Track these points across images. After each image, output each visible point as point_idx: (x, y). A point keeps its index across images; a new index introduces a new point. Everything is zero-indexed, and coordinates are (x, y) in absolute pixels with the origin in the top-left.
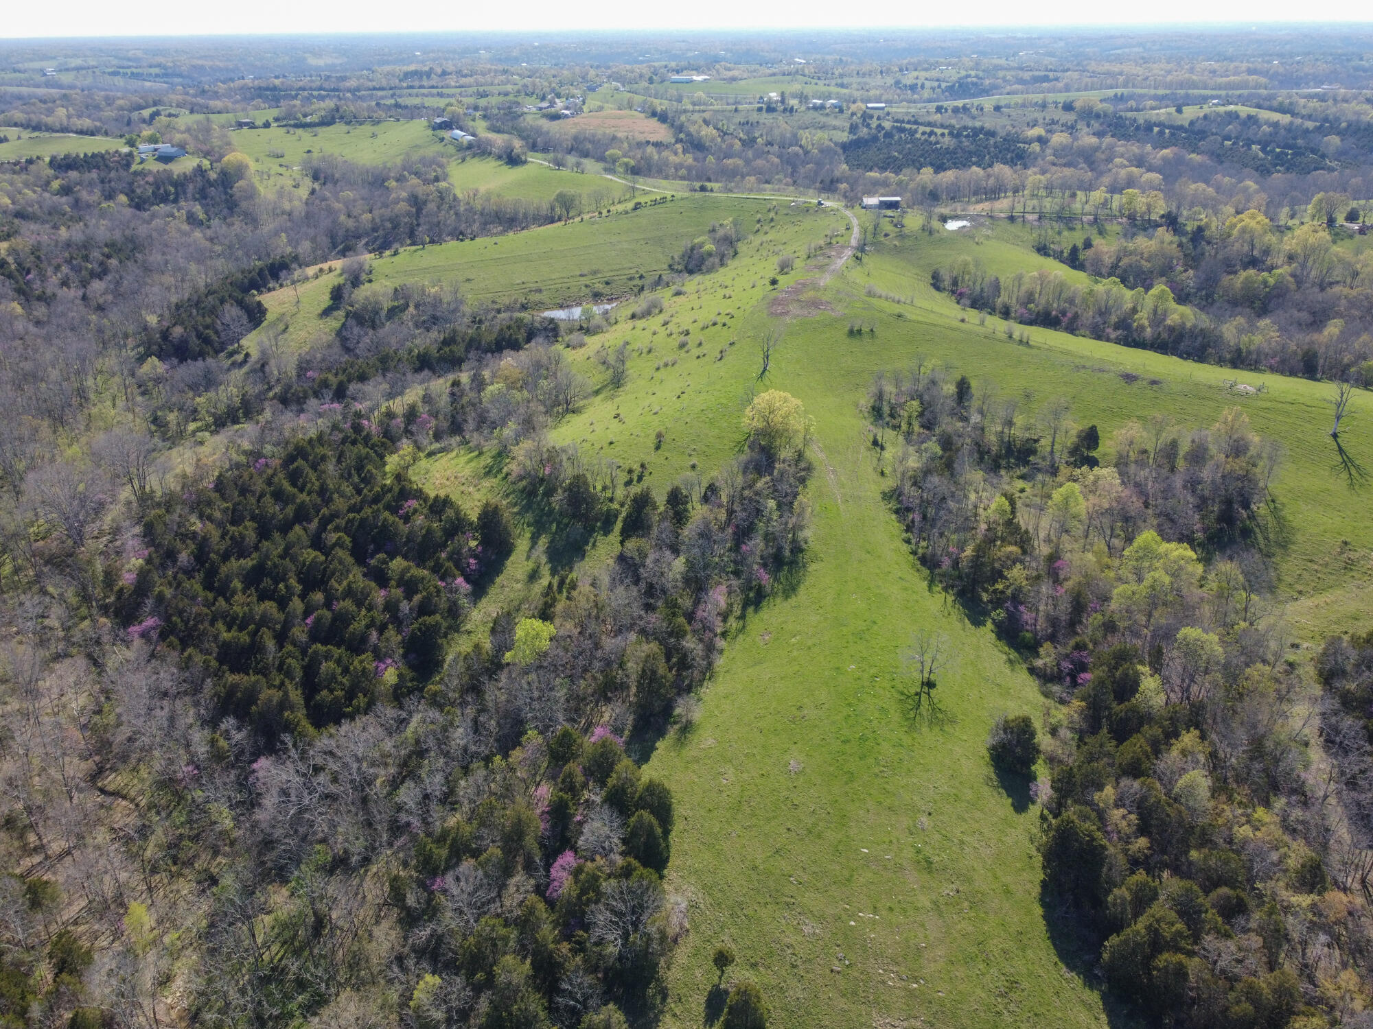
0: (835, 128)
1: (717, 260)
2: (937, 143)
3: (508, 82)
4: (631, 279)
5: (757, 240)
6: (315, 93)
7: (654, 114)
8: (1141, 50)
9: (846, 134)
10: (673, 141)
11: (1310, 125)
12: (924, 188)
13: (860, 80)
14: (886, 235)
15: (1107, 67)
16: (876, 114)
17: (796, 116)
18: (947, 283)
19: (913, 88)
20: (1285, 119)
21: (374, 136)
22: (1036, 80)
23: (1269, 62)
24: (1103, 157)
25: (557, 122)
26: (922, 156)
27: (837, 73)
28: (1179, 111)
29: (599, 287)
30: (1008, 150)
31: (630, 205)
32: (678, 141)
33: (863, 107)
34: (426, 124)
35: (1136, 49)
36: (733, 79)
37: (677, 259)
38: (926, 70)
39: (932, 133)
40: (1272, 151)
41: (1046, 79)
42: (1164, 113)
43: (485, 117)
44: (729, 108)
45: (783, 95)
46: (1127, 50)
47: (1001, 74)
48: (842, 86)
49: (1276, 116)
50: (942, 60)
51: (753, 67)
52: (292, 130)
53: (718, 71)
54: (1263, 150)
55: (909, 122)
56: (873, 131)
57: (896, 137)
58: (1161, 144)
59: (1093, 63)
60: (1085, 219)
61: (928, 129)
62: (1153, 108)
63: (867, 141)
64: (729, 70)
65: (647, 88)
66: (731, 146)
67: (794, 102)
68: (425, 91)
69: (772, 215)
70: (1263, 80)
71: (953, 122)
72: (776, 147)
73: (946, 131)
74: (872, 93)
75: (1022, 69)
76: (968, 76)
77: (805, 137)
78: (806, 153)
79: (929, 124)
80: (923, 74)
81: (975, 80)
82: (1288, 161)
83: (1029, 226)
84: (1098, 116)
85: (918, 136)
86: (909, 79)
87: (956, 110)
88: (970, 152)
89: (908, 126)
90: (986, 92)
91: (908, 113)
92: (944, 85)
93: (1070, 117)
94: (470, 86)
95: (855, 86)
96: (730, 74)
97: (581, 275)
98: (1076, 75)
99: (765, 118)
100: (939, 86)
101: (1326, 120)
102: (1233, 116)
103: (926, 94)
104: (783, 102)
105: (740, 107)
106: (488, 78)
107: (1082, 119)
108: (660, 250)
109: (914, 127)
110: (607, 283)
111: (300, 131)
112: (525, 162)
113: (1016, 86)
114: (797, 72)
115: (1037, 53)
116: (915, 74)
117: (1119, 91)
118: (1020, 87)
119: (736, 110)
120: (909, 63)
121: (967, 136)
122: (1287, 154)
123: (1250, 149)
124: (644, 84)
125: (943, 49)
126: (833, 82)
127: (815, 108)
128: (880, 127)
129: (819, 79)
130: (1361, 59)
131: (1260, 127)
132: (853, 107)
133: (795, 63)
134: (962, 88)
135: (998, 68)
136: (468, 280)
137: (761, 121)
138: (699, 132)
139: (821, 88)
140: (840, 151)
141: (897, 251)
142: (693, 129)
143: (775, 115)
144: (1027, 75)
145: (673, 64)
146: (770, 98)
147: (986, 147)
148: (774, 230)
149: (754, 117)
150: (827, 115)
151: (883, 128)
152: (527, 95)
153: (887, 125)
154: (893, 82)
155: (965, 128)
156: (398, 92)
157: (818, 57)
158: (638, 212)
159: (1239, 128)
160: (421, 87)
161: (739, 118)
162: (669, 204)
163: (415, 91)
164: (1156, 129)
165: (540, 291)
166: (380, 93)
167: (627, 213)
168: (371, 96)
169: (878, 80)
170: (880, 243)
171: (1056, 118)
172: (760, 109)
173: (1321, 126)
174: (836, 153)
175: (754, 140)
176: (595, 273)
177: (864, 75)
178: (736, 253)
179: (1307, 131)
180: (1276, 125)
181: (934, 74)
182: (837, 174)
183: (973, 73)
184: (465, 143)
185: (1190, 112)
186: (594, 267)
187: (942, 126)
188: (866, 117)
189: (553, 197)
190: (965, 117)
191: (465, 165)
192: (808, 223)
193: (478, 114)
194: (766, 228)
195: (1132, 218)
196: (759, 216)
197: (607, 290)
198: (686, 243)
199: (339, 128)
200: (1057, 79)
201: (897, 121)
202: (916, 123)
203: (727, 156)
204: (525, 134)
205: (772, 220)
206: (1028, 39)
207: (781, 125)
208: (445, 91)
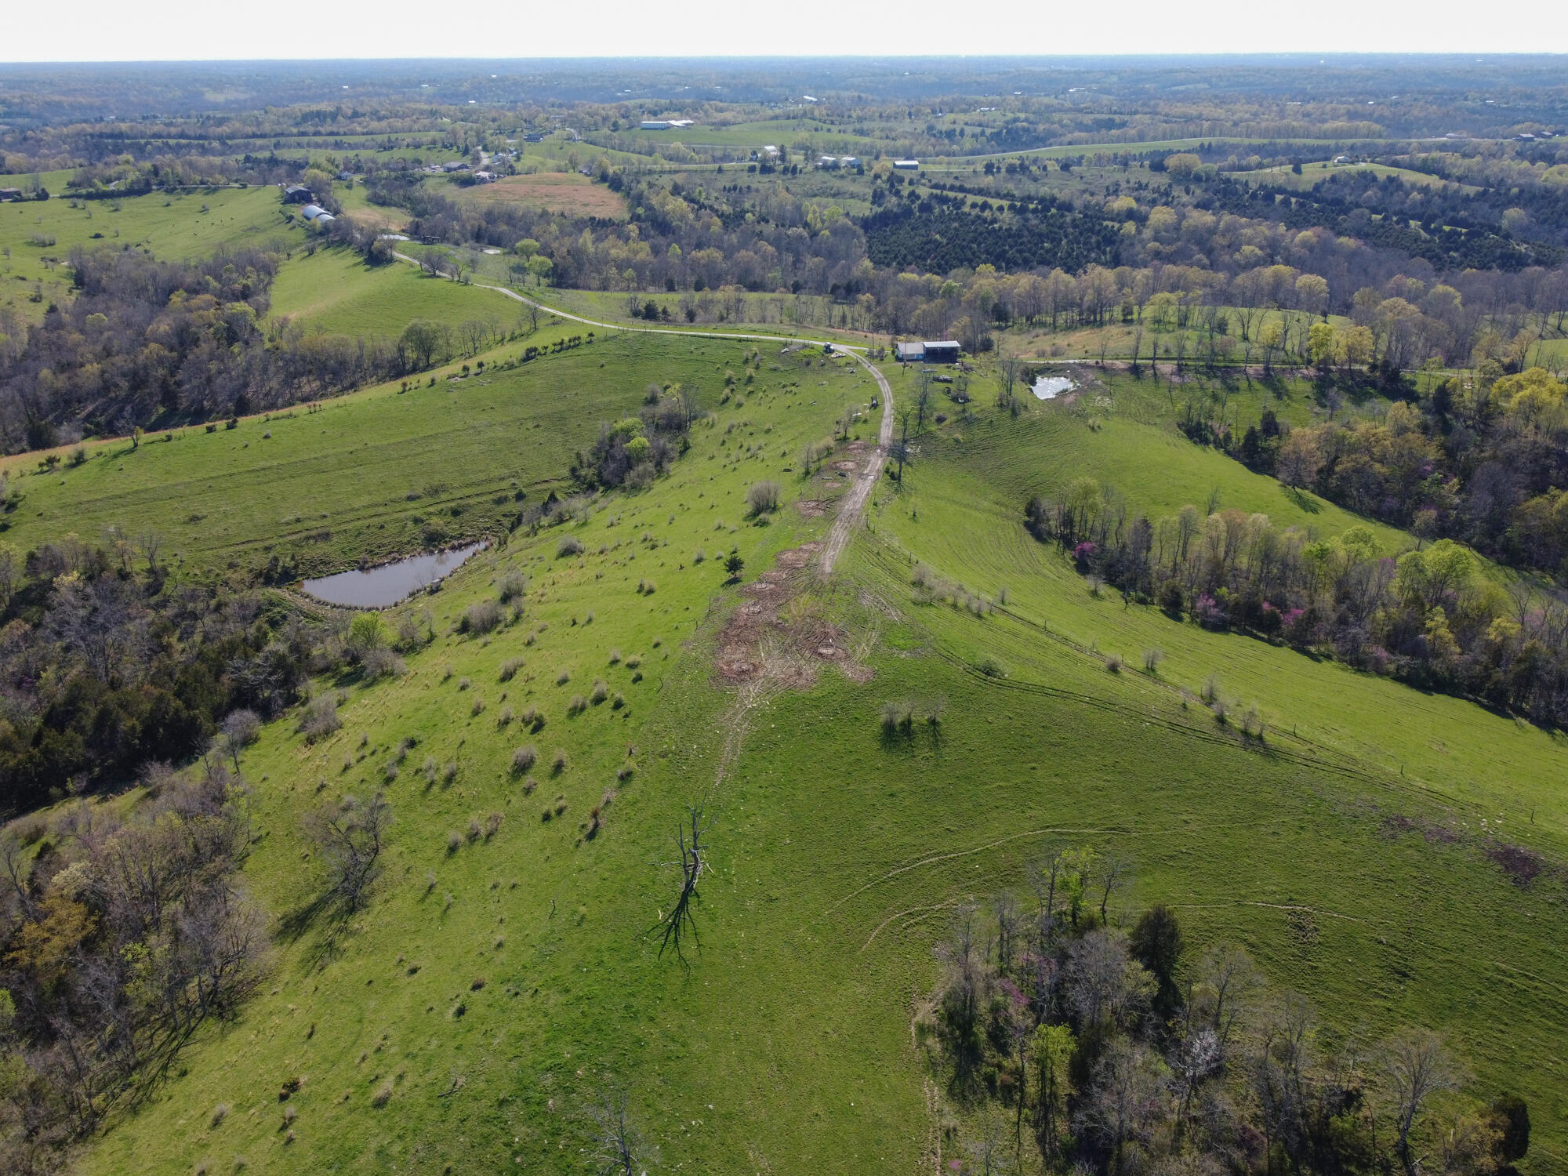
0: (853, 196)
1: (650, 466)
2: (994, 221)
3: (433, 127)
4: (500, 501)
5: (722, 418)
6: (172, 142)
7: (604, 178)
8: (1206, 86)
9: (868, 204)
10: (627, 217)
11: (1470, 190)
12: (985, 300)
13: (883, 124)
14: (940, 420)
15: (1180, 109)
16: (907, 175)
17: (801, 179)
18: (1053, 524)
19: (950, 135)
20: (1435, 182)
21: (204, 210)
22: (1100, 125)
23: (1364, 102)
24: (1225, 242)
25: (469, 189)
26: (974, 240)
27: (854, 115)
28: (1297, 170)
29: (437, 523)
30: (1091, 230)
31: (517, 350)
32: (635, 218)
33: (889, 165)
34: (278, 193)
35: (1201, 86)
36: (725, 123)
37: (587, 456)
38: (965, 111)
39: (985, 206)
40: (1439, 230)
41: (1110, 125)
42: (1278, 173)
43: (366, 183)
44: (711, 166)
45: (782, 149)
46: (1191, 86)
47: (1056, 117)
48: (861, 132)
49: (1423, 179)
50: (982, 99)
51: (752, 107)
52: (80, 203)
53: (706, 112)
54: (1425, 227)
55: (952, 188)
56: (905, 201)
57: (937, 211)
58: (1296, 222)
59: (1162, 103)
60: (1251, 371)
61: (980, 200)
62: (1260, 166)
63: (896, 216)
64: (721, 110)
65: (609, 138)
66: (708, 227)
67: (797, 159)
68: (319, 139)
69: (749, 371)
70: (1377, 127)
71: (1011, 186)
72: (772, 225)
73: (1005, 203)
74: (900, 143)
75: (1080, 111)
76: (1016, 120)
77: (813, 209)
78: (814, 234)
79: (980, 192)
80: (962, 118)
81: (1025, 124)
82: (1464, 244)
83: (1163, 383)
84: (1198, 179)
85: (966, 209)
86: (945, 123)
87: (1011, 170)
88: (1040, 235)
89: (951, 194)
90: (1041, 141)
91: (948, 174)
92: (988, 131)
93: (1161, 180)
94: (381, 133)
95: (877, 133)
96: (720, 116)
97: (410, 498)
98: (1147, 119)
99: (759, 181)
100: (983, 133)
101: (1487, 183)
102: (1368, 179)
103: (968, 144)
104: (783, 158)
105: (726, 165)
106: (408, 122)
107: (1179, 182)
108: (559, 438)
109: (960, 195)
110: (455, 513)
111: (93, 205)
112: (390, 261)
113: (1077, 134)
114: (804, 115)
115: (1089, 90)
116: (951, 117)
117: (1206, 140)
118: (1083, 134)
119: (720, 170)
120: (942, 103)
121: (1035, 211)
122: (1460, 234)
123: (1408, 226)
124: (606, 131)
125: (979, 84)
126: (850, 128)
127: (826, 168)
128: (913, 195)
129: (832, 123)
130: (1466, 99)
131: (1407, 195)
132: (877, 167)
133: (804, 102)
134: (1009, 137)
135: (1050, 109)
136: (195, 519)
137: (754, 186)
138: (663, 205)
139: (834, 136)
140: (861, 231)
141: (961, 451)
142: (655, 201)
143: (772, 176)
144: (1088, 119)
145: (649, 103)
146: (766, 153)
147: (1060, 227)
148: (753, 399)
149: (744, 180)
150: (842, 177)
151: (918, 197)
152: (445, 147)
153: (924, 192)
154: (924, 127)
155: (1030, 199)
156: (282, 140)
157: (833, 93)
158: (531, 365)
159: (1380, 194)
160: (316, 134)
161: (724, 181)
162: (584, 350)
163: (305, 139)
164: (1279, 198)
165: (326, 536)
166: (259, 142)
167: (511, 366)
168: (246, 146)
169: (906, 126)
170: (930, 435)
171: (1144, 182)
172: (752, 169)
173: (1485, 192)
174: (854, 234)
175: (740, 216)
176: (435, 491)
177: (889, 118)
178: (686, 448)
179: (1467, 199)
180: (1425, 190)
181: (975, 116)
182: (855, 274)
183: (1022, 116)
184: (319, 224)
185: (1313, 173)
186: (436, 480)
187: (998, 195)
188: (894, 180)
189: (402, 333)
190: (1024, 179)
191: (311, 260)
192: (809, 387)
193: (357, 178)
194: (739, 397)
195: (1324, 366)
196: (729, 373)
197: (452, 527)
198: (604, 427)
199: (156, 198)
200: (1123, 125)
201: (936, 186)
202: (962, 189)
203: (699, 246)
204: (419, 208)
205: (750, 380)
206: (1076, 72)
207: (778, 193)
208: (345, 139)
